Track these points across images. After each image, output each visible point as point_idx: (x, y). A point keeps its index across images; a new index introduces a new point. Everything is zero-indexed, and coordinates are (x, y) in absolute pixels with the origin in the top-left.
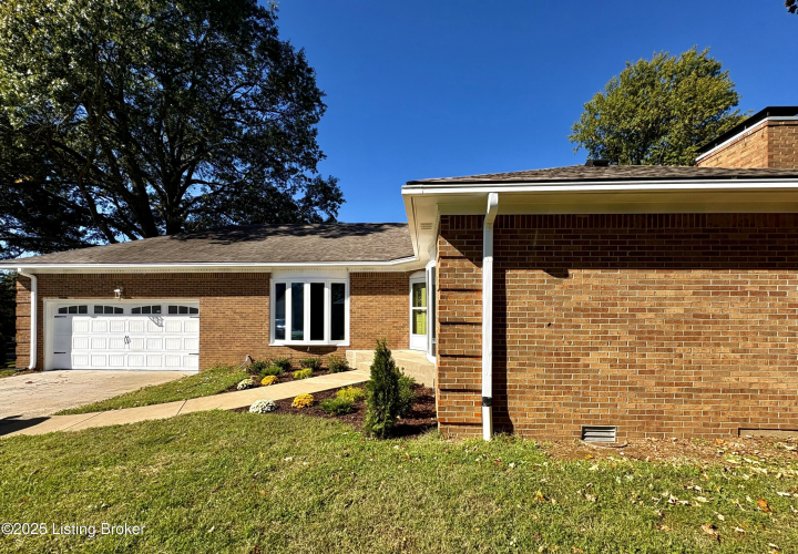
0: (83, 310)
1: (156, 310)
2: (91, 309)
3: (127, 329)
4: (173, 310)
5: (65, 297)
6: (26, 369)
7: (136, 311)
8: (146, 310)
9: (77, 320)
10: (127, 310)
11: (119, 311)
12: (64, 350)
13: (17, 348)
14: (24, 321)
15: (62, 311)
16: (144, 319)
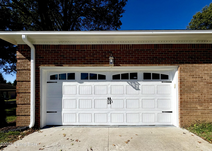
0: (71, 77)
1: (134, 76)
2: (78, 76)
3: (109, 92)
4: (147, 77)
5: (61, 65)
6: (27, 128)
7: (116, 77)
8: (125, 77)
9: (67, 85)
10: (109, 76)
11: (102, 77)
12: (56, 110)
13: (17, 109)
14: (24, 85)
15: (53, 77)
16: (124, 84)
